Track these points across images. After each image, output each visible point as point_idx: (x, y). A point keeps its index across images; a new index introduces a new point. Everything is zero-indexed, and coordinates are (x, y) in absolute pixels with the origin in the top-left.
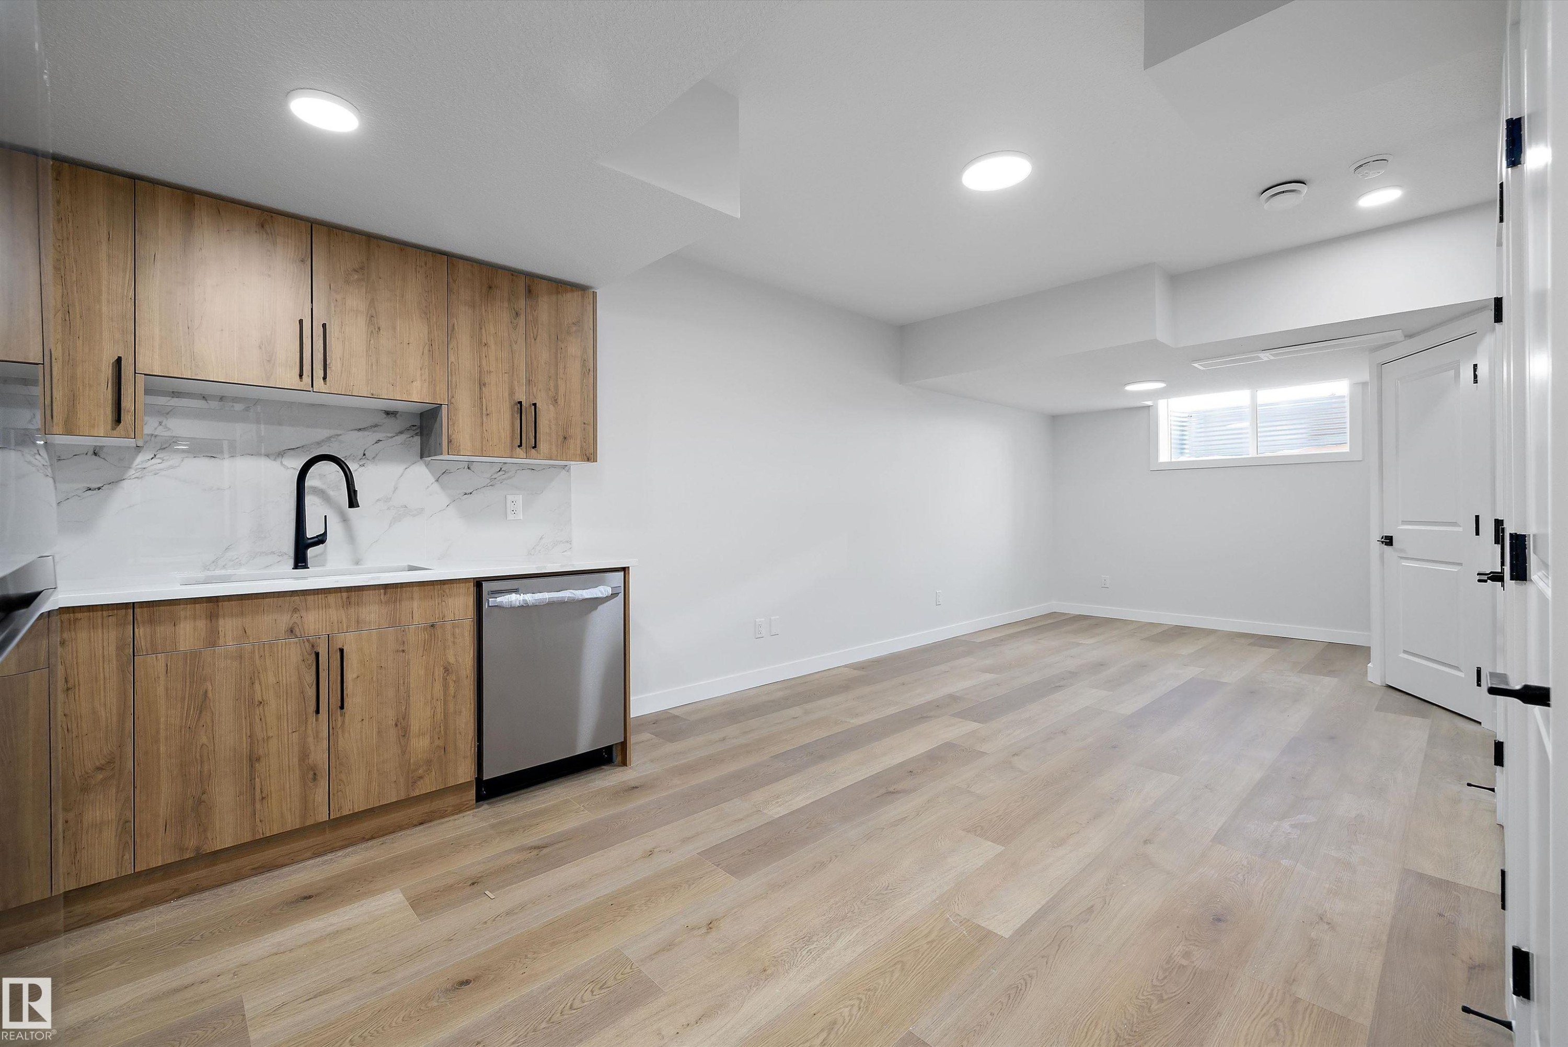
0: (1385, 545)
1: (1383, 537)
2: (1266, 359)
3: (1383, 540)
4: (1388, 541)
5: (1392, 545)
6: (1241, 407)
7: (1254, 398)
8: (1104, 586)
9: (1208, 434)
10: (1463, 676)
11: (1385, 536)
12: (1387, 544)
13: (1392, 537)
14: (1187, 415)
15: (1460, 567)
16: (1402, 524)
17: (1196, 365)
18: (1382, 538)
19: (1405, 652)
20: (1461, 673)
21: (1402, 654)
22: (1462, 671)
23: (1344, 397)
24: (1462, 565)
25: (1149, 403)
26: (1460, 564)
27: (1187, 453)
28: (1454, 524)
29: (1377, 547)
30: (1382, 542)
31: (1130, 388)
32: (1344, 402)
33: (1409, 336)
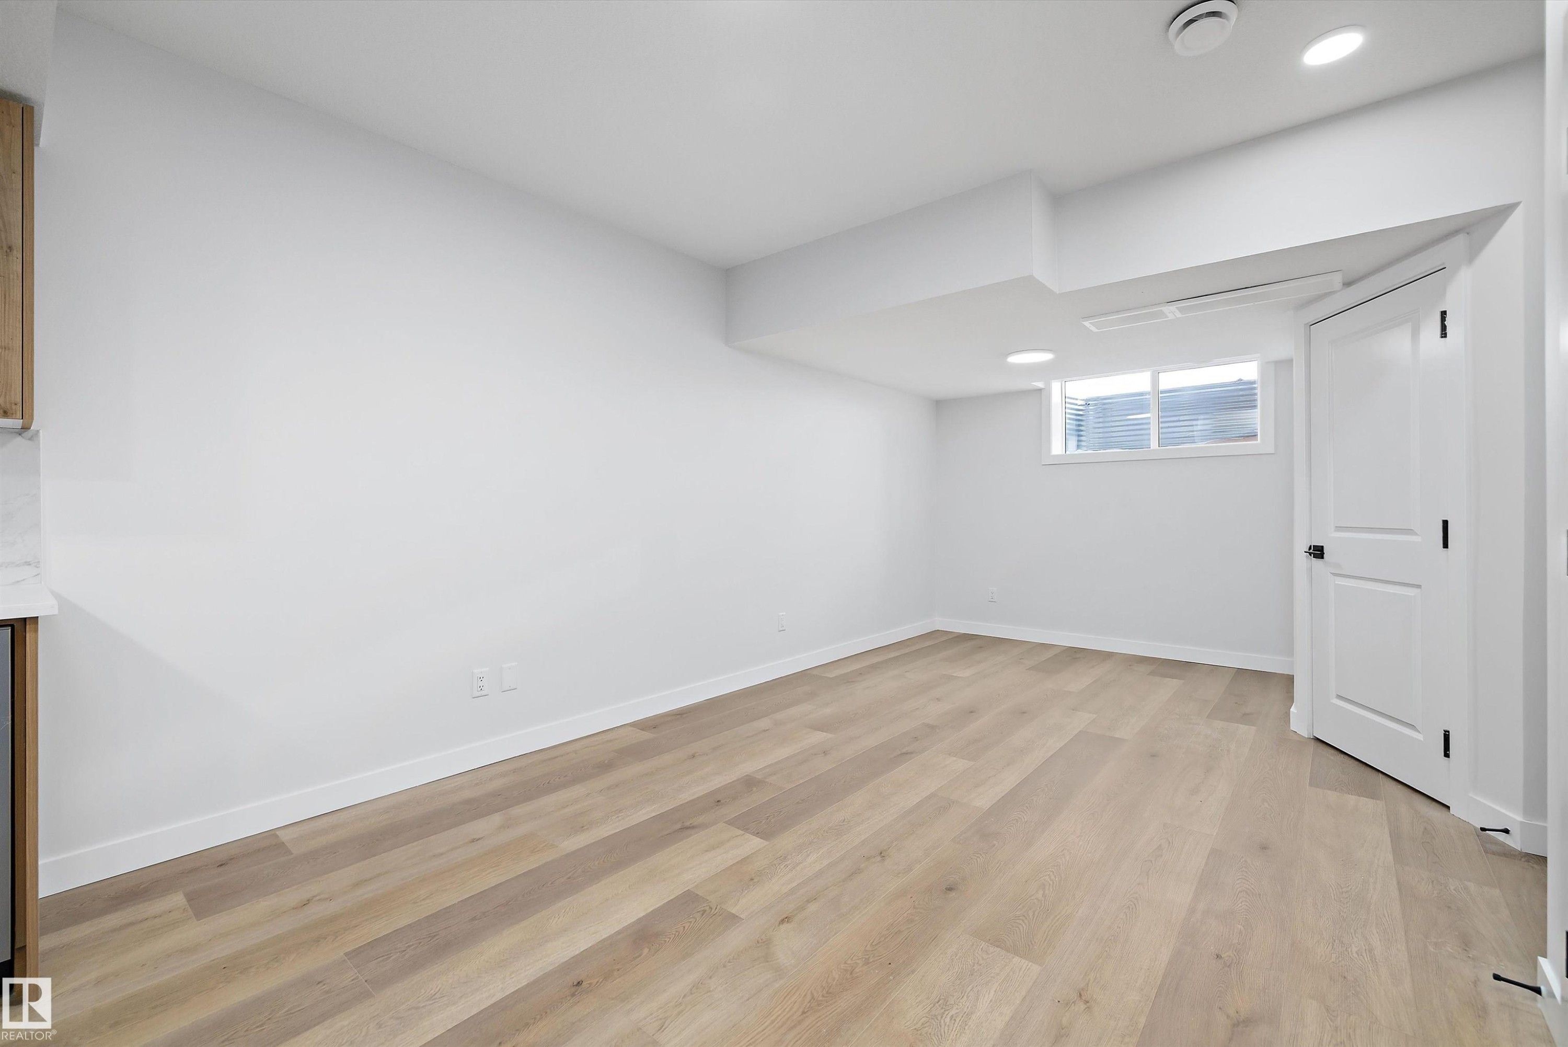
0: (1314, 557)
1: (1311, 546)
2: (1171, 317)
3: (1311, 551)
4: (1318, 552)
5: (1322, 558)
6: (1141, 394)
7: (1155, 381)
8: (992, 600)
9: (1107, 425)
10: (1422, 739)
11: (1314, 546)
12: (1316, 556)
13: (1322, 547)
14: (1083, 403)
15: (1418, 590)
16: (1335, 531)
17: (1087, 324)
18: (1310, 548)
19: (1339, 697)
20: (1420, 735)
21: (1336, 700)
22: (1420, 732)
23: (1254, 383)
24: (1420, 588)
25: (1040, 385)
26: (1419, 586)
27: (1084, 446)
28: (1409, 532)
29: (1301, 559)
30: (1310, 554)
31: (1014, 359)
32: (1255, 388)
33: (1348, 284)
